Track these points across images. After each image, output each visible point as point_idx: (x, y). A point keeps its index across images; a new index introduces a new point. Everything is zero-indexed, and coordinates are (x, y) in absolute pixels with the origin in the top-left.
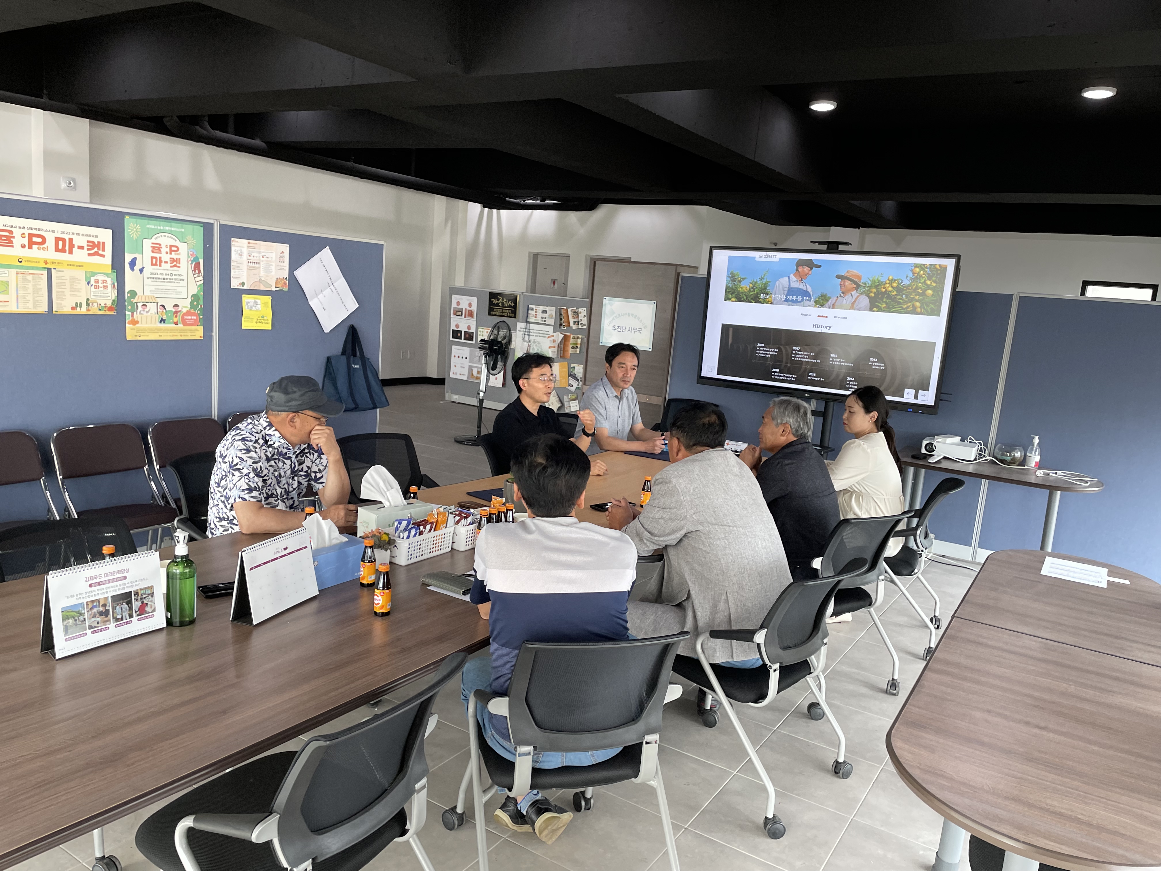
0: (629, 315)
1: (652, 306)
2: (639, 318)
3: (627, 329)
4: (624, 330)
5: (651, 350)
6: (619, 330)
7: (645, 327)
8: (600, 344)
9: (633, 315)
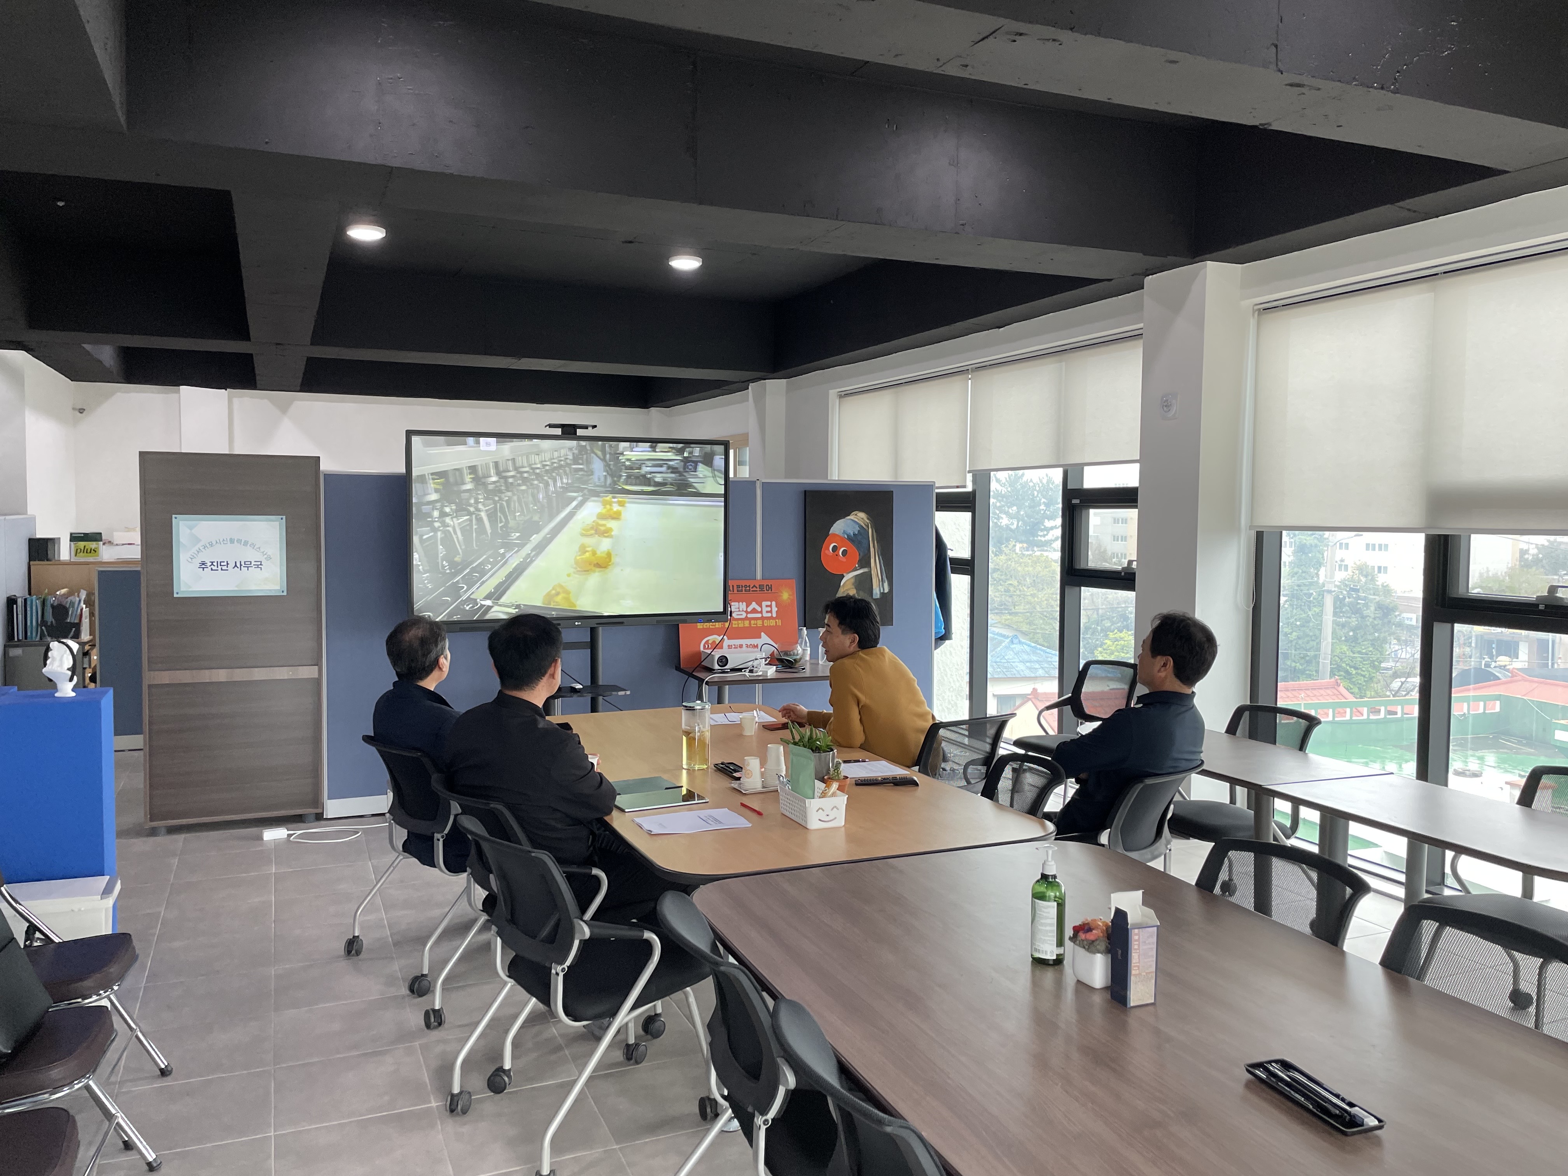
0: (232, 541)
1: (278, 523)
2: (253, 546)
3: (232, 565)
4: (224, 568)
5: (285, 594)
6: (214, 568)
7: (269, 558)
8: (175, 595)
9: (239, 541)
